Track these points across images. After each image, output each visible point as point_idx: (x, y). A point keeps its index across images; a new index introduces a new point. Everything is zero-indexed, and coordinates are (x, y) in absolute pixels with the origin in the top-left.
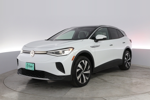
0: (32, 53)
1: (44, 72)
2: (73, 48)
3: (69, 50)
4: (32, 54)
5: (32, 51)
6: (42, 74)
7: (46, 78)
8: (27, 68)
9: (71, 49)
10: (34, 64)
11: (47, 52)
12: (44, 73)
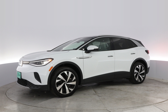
1: (26, 81)
2: (53, 59)
3: (48, 61)
7: (28, 86)
9: (50, 60)
10: (20, 73)
11: (29, 62)
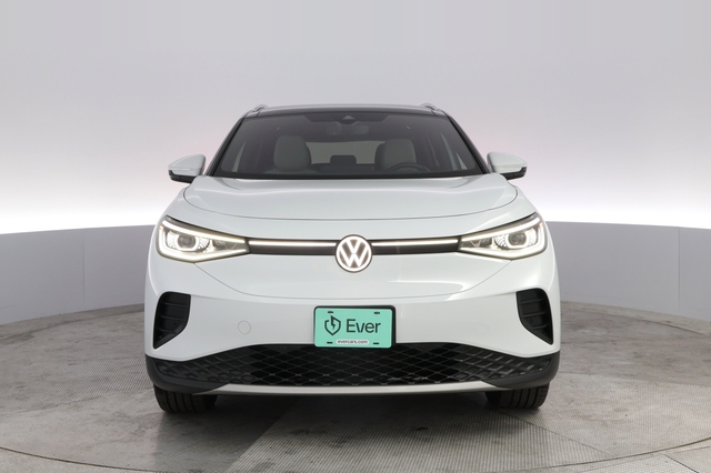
0: (354, 250)
1: (455, 350)
4: (354, 256)
5: (354, 243)
6: (443, 358)
7: (468, 379)
8: (330, 338)
10: (390, 311)
12: (454, 354)
